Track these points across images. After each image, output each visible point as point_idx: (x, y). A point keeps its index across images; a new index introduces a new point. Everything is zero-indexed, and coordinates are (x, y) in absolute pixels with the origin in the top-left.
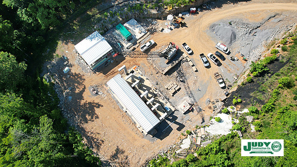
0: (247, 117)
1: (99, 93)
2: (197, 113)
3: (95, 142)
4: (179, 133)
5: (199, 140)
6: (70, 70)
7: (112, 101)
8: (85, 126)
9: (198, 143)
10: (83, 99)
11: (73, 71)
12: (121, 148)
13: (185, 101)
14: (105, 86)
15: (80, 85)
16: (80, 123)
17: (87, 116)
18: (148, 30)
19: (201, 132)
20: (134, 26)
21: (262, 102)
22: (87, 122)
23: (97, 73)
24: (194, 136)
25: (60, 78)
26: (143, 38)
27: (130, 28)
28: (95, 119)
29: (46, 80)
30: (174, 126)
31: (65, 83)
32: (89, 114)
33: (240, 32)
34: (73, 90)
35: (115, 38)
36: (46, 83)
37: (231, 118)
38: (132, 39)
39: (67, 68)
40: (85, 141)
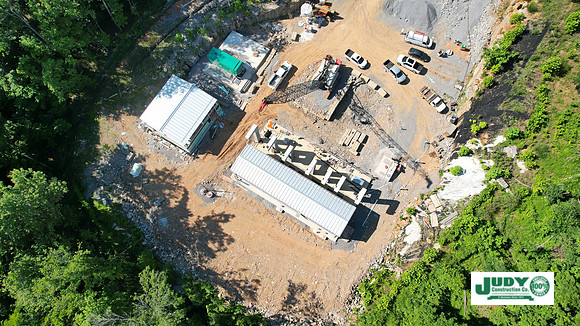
0: (506, 150)
1: (218, 194)
2: (412, 171)
3: (243, 288)
4: (394, 218)
5: (434, 218)
6: (144, 167)
7: (249, 199)
8: (212, 264)
9: (435, 224)
10: (192, 215)
11: (151, 167)
12: (296, 281)
13: (385, 157)
14: (224, 177)
15: (174, 189)
16: (201, 261)
18: (270, 46)
19: (434, 203)
20: (240, 44)
21: (523, 116)
22: (214, 257)
23: (201, 156)
24: (423, 213)
25: (128, 188)
26: (266, 64)
27: (234, 50)
28: (229, 244)
29: (101, 202)
30: (380, 209)
31: (142, 196)
32: (212, 239)
34: (164, 203)
35: (211, 78)
36: (103, 208)
37: (478, 162)
38: (245, 71)
39: (136, 166)
40: (222, 293)
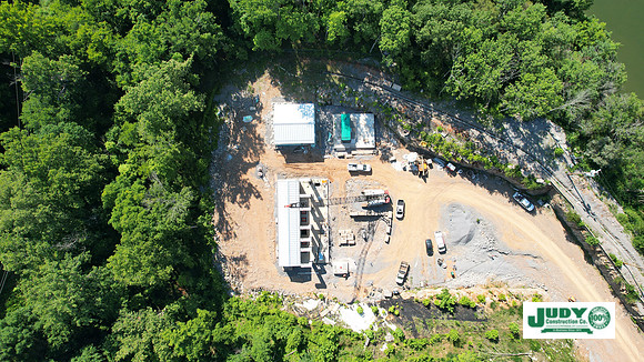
0: (389, 334)
4: (314, 290)
5: (326, 312)
9: (322, 314)
13: (347, 263)
17: (238, 197)
19: (334, 308)
21: (415, 334)
22: (234, 203)
23: (279, 153)
24: (325, 304)
26: (362, 152)
28: (245, 207)
30: (315, 279)
32: (242, 195)
33: (480, 240)
37: (373, 321)
38: (350, 143)
